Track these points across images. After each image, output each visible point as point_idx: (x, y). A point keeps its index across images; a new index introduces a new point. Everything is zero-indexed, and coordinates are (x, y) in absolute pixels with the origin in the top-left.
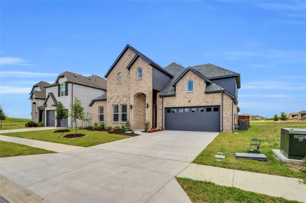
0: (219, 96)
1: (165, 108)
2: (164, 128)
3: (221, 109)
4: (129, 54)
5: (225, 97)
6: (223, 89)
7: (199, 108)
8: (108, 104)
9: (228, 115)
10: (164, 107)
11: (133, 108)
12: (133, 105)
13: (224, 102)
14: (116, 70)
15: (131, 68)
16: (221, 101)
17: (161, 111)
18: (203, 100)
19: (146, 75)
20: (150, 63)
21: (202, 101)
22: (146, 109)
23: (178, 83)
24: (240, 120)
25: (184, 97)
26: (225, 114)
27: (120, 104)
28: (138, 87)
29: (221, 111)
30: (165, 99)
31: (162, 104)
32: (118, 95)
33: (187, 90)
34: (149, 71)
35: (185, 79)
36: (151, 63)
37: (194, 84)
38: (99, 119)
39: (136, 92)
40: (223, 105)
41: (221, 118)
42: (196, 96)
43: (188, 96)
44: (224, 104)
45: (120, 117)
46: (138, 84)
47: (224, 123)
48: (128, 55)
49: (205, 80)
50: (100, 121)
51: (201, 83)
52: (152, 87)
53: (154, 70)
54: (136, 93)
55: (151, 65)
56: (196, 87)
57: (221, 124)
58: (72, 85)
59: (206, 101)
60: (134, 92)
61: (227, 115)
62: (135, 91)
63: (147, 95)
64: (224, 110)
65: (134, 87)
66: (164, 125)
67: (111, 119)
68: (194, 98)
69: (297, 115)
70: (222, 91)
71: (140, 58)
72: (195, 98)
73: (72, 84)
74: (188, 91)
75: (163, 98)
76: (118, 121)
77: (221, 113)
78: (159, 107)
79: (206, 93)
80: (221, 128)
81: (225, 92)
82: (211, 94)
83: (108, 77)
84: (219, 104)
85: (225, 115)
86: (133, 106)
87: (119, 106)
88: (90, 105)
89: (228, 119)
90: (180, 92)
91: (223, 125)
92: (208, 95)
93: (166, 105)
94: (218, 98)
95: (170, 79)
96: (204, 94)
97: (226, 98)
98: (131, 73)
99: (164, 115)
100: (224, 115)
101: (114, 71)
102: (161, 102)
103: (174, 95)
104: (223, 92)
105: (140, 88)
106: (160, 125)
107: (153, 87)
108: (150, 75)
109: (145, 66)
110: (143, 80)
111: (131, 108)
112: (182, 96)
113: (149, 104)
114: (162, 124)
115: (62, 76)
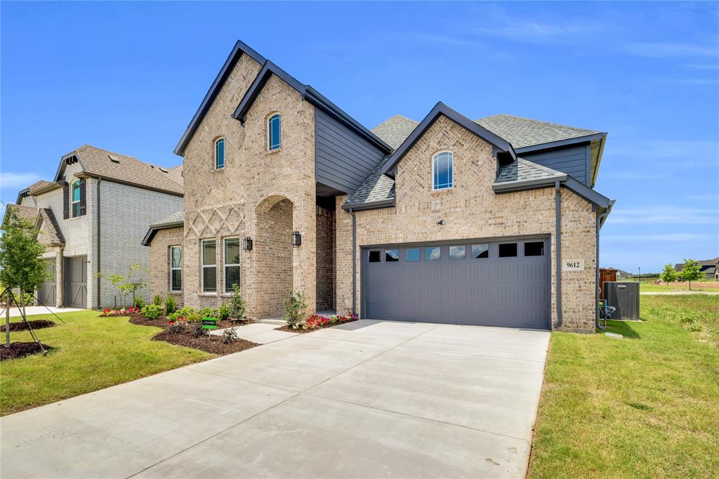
0: (545, 200)
1: (363, 248)
2: (358, 311)
3: (553, 248)
4: (245, 74)
5: (570, 203)
6: (559, 174)
7: (473, 246)
8: (188, 238)
9: (582, 268)
10: (359, 243)
11: (254, 248)
12: (253, 238)
13: (564, 222)
14: (207, 128)
15: (248, 115)
16: (555, 219)
17: (350, 257)
18: (488, 215)
19: (293, 136)
20: (304, 92)
21: (483, 222)
22: (295, 250)
23: (401, 164)
24: (609, 286)
25: (422, 207)
26: (569, 265)
27: (219, 235)
28: (269, 177)
29: (553, 255)
30: (362, 218)
31: (351, 233)
32: (216, 207)
33: (433, 186)
34: (300, 120)
35: (424, 147)
36: (307, 91)
37: (457, 163)
38: (169, 283)
39: (262, 196)
40: (559, 233)
41: (553, 280)
42: (462, 204)
43: (436, 204)
44: (563, 230)
45: (221, 278)
46: (269, 166)
47: (563, 297)
48: (242, 78)
49: (495, 147)
50: (173, 289)
51: (480, 158)
52: (313, 175)
53: (320, 120)
54: (263, 198)
55: (307, 99)
56: (461, 172)
57: (554, 300)
58: (99, 184)
59: (500, 221)
60: (258, 194)
61: (576, 269)
62: (260, 193)
63: (296, 205)
64: (563, 249)
65: (257, 177)
66: (358, 302)
67: (197, 285)
68: (456, 212)
69: (714, 266)
70: (558, 184)
71: (273, 81)
72: (458, 209)
73: (97, 181)
74: (436, 188)
75: (356, 214)
76: (215, 290)
77: (554, 263)
78: (343, 243)
79: (499, 192)
80: (554, 316)
81: (570, 184)
82: (517, 195)
83: (186, 152)
84: (545, 230)
85: (570, 269)
86: (254, 243)
87: (218, 242)
88: (145, 241)
89: (582, 283)
90: (410, 193)
91: (563, 303)
92: (504, 198)
93: (365, 238)
94: (542, 207)
95: (380, 158)
96: (490, 198)
97: (572, 207)
98: (248, 133)
99: (358, 269)
100: (565, 268)
101: (203, 133)
102: (351, 228)
103: (389, 205)
104: (562, 186)
105: (274, 181)
106: (347, 301)
107: (317, 176)
108: (303, 135)
109: (291, 105)
110: (285, 152)
111: (250, 248)
112: (417, 204)
113: (302, 234)
114: (351, 299)
115: (71, 158)
